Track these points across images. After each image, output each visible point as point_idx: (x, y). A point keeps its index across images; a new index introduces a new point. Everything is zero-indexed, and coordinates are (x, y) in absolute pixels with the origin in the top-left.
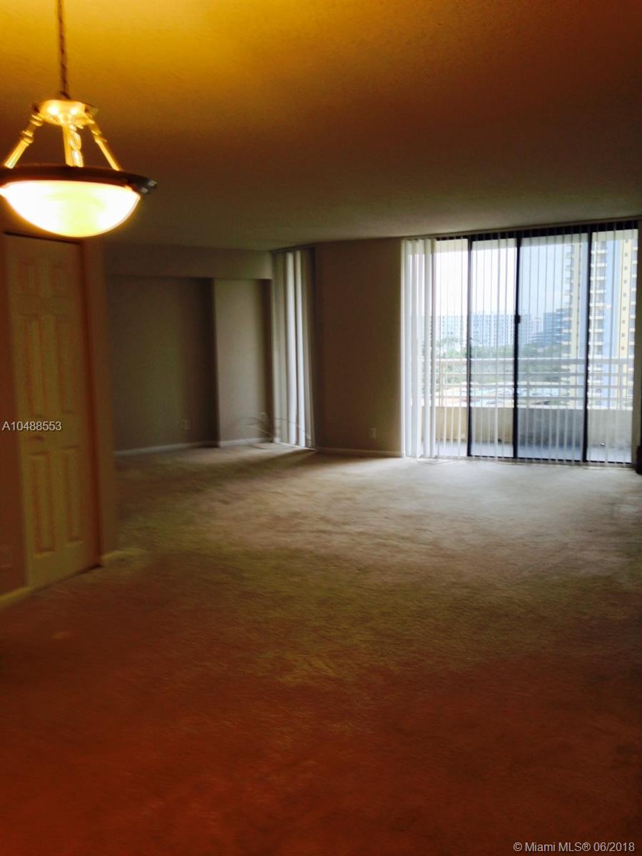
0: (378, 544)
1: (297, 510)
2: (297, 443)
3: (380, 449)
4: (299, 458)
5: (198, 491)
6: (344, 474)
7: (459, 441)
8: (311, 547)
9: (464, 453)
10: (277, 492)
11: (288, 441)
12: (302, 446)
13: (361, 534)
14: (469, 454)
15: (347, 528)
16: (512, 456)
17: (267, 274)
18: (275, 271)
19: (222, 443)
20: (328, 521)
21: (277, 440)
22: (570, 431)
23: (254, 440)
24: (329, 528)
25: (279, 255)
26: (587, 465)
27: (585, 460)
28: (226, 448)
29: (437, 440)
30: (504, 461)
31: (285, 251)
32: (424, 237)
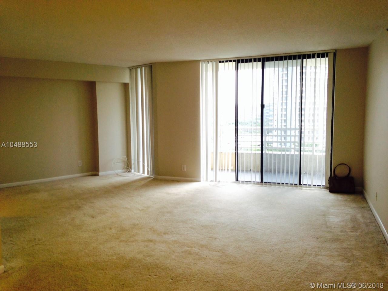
0: (186, 252)
1: (137, 222)
2: (144, 172)
3: (188, 177)
4: (143, 183)
5: (79, 208)
6: (168, 194)
7: (230, 170)
8: (141, 256)
9: (234, 179)
10: (126, 208)
11: (139, 171)
12: (146, 175)
13: (175, 242)
14: (237, 180)
15: (166, 236)
16: (260, 181)
17: (127, 80)
18: (131, 78)
19: (100, 173)
20: (154, 231)
21: (133, 171)
22: (292, 168)
23: (120, 171)
24: (155, 237)
25: (133, 69)
26: (301, 187)
27: (300, 184)
28: (103, 176)
29: (219, 170)
30: (256, 184)
31: (136, 67)
32: (212, 60)
